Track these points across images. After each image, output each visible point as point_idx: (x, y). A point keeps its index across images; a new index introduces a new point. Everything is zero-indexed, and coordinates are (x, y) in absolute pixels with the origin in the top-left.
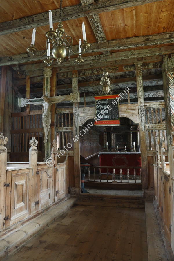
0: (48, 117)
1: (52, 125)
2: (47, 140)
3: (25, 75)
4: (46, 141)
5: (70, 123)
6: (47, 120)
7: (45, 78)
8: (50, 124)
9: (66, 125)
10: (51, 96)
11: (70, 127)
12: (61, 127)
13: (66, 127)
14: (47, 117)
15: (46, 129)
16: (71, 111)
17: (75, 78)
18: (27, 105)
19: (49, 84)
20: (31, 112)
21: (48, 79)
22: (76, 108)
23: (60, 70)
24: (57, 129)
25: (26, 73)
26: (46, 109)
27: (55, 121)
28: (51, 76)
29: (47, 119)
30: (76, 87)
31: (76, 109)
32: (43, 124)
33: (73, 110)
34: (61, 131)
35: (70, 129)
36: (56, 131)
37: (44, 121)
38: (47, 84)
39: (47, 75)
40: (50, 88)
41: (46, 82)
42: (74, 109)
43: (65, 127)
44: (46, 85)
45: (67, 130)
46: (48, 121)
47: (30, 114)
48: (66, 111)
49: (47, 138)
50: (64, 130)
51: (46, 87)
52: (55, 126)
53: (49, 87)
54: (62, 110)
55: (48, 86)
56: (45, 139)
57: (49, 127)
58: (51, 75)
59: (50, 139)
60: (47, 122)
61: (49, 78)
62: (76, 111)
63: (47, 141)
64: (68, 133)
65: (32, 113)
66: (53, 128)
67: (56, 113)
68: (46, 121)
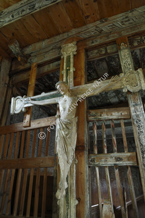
0: (70, 127)
1: (79, 149)
2: (67, 190)
3: (29, 63)
4: (64, 193)
5: (125, 144)
6: (67, 135)
7: (63, 58)
8: (74, 147)
9: (116, 149)
10: (75, 86)
11: (129, 154)
12: (101, 155)
13: (116, 154)
14: (68, 128)
15: (65, 159)
16: (125, 113)
17: (124, 49)
18: (26, 108)
19: (72, 65)
20: (32, 123)
21: (70, 59)
22: (137, 105)
23: (93, 43)
24: (93, 161)
25: (32, 60)
26: (64, 109)
27: (86, 138)
28: (75, 53)
29: (66, 133)
30: (129, 65)
31: (138, 107)
32: (58, 146)
33: (129, 110)
34: (102, 163)
35: (129, 159)
36: (89, 164)
37: (59, 138)
38: (68, 65)
39: (68, 53)
40: (74, 72)
41: (65, 64)
42: (132, 109)
43: (112, 155)
44: (66, 68)
45: (121, 163)
46: (69, 138)
47: (30, 126)
48: (113, 114)
49: (66, 183)
50: (111, 162)
51: (65, 71)
52: (86, 153)
53: (72, 70)
54: (102, 113)
55: (69, 70)
56: (60, 186)
57: (72, 153)
58: (76, 51)
59: (74, 188)
60: (68, 141)
61: (72, 57)
62: (138, 113)
63: (67, 193)
64: (123, 169)
65: (35, 125)
66: (81, 156)
67: (88, 122)
68: (64, 139)
